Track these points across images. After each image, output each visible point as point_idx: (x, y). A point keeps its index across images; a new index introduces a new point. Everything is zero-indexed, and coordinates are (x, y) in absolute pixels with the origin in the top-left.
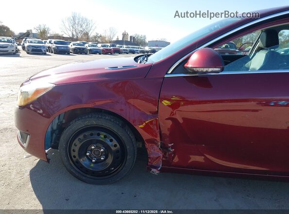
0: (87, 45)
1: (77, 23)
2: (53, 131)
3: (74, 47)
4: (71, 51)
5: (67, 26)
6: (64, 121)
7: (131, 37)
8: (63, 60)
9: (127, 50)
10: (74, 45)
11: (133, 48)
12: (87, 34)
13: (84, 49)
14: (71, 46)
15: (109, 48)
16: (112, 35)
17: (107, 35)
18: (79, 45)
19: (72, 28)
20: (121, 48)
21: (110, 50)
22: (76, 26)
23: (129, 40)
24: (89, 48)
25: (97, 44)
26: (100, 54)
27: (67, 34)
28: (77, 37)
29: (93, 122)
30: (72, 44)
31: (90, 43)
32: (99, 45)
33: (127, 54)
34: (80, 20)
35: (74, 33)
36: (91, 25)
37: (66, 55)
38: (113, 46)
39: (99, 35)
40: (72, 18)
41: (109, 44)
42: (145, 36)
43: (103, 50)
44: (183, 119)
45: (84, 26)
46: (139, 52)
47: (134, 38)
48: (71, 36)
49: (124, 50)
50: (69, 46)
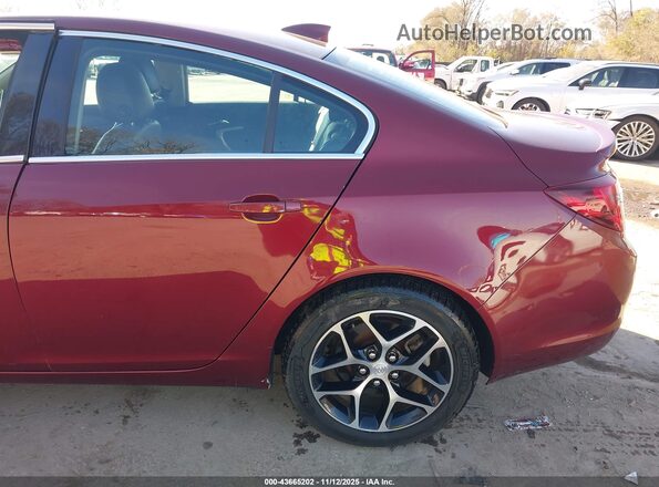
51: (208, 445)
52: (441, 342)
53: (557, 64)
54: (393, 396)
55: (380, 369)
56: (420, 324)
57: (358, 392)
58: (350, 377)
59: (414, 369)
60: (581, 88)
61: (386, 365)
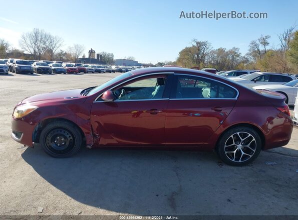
0: (51, 65)
1: (39, 40)
2: (36, 132)
3: (37, 67)
4: (34, 71)
5: (29, 42)
6: (41, 127)
7: (98, 55)
8: (28, 81)
9: (92, 69)
10: (37, 64)
11: (99, 67)
12: (51, 51)
13: (48, 69)
14: (34, 65)
15: (74, 68)
16: (78, 53)
17: (72, 53)
18: (42, 64)
19: (34, 45)
20: (86, 68)
21: (75, 69)
22: (39, 43)
23: (96, 58)
24: (53, 68)
25: (62, 63)
26: (65, 74)
27: (29, 51)
28: (40, 54)
29: (58, 124)
30: (35, 63)
31: (54, 62)
32: (64, 64)
33: (93, 73)
34: (43, 36)
35: (37, 50)
36: (55, 43)
37: (29, 75)
38: (78, 65)
39: (64, 52)
40: (34, 35)
41: (74, 64)
42: (112, 54)
43: (68, 70)
44: (104, 123)
45: (47, 44)
46: (105, 71)
47: (101, 56)
48: (33, 52)
49: (90, 69)
50: (33, 65)
51: (199, 166)
52: (254, 139)
53: (242, 72)
54: (243, 153)
55: (240, 146)
56: (250, 135)
57: (235, 152)
58: (233, 148)
59: (248, 146)
60: (255, 82)
61: (241, 145)
